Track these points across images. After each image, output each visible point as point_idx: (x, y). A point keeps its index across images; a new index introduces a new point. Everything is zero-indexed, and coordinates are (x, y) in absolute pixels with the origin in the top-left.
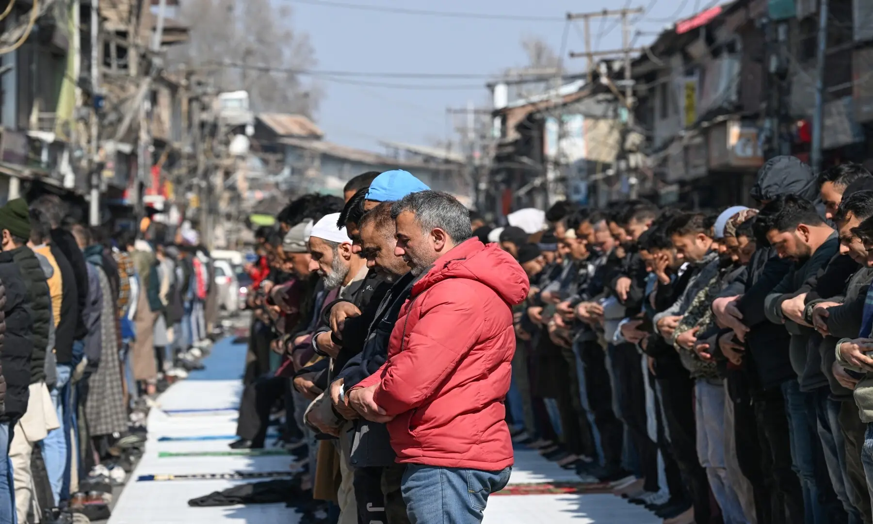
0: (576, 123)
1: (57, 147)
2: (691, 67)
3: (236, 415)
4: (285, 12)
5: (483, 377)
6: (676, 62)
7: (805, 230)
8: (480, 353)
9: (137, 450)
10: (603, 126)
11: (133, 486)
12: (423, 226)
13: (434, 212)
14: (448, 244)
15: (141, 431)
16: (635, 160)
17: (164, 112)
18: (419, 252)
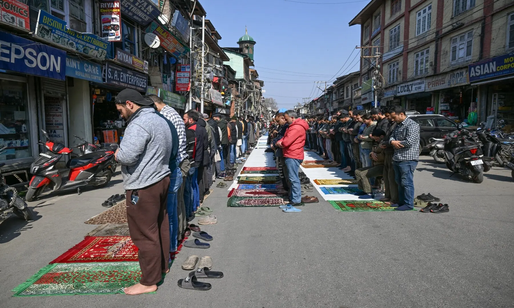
0: (303, 110)
1: (251, 112)
2: (315, 104)
3: (267, 140)
4: (275, 100)
5: (301, 142)
6: (313, 103)
7: (346, 118)
8: (300, 138)
9: (256, 145)
10: (306, 110)
11: (254, 150)
12: (290, 117)
13: (291, 114)
14: (294, 119)
15: (257, 142)
16: (309, 113)
17: (263, 109)
18: (289, 121)
